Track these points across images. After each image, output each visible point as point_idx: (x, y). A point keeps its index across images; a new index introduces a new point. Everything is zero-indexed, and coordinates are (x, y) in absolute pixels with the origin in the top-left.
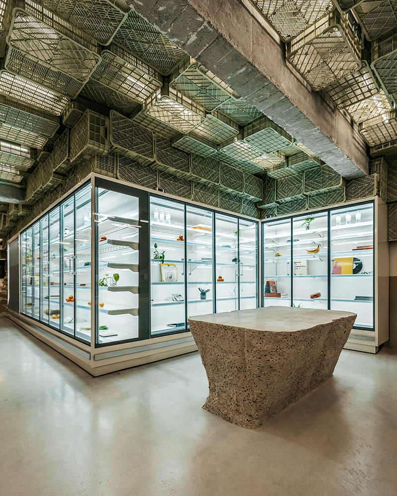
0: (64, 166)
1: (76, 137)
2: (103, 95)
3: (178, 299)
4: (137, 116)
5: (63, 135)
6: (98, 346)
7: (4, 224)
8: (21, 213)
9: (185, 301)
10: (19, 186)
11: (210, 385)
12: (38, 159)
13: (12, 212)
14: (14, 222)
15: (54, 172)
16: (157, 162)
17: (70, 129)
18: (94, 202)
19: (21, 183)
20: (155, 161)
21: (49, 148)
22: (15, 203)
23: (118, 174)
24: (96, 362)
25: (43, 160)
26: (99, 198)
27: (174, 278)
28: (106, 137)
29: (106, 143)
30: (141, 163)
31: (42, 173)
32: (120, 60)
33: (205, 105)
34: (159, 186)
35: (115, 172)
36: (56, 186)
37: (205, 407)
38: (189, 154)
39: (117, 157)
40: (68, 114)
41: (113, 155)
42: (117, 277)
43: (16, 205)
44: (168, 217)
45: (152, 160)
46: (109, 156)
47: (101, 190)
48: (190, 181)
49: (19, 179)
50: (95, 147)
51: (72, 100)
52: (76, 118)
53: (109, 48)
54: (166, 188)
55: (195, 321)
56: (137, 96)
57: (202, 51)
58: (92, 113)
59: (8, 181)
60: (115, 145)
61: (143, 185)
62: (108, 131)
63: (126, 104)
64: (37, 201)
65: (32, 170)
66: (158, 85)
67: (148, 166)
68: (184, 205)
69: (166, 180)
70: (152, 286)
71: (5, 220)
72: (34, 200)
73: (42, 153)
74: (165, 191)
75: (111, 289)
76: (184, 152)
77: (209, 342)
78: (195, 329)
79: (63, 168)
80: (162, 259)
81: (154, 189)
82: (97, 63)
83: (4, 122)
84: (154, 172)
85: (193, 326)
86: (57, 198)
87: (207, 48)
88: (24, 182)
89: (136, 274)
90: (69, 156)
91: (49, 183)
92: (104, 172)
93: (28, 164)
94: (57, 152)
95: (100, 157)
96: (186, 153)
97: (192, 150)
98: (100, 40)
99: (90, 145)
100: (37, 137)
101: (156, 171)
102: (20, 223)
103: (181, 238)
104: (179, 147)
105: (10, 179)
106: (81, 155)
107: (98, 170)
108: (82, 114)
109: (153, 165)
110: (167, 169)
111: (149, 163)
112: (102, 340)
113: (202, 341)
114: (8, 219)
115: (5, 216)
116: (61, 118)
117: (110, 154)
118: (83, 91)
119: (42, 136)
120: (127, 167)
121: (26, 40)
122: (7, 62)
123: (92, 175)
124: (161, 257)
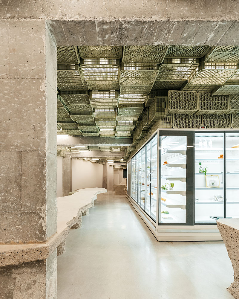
0: (146, 126)
1: (150, 112)
2: (164, 85)
3: (218, 200)
4: (184, 88)
5: (146, 111)
6: (160, 224)
7: (126, 154)
8: (131, 150)
9: (224, 202)
10: (130, 138)
11: (235, 274)
12: (136, 125)
13: (128, 149)
14: (129, 153)
15: (143, 130)
16: (200, 110)
17: (149, 108)
18: (159, 144)
19: (131, 136)
20: (198, 110)
21: (140, 119)
22: (129, 146)
23: (173, 125)
24: (159, 233)
25: (139, 124)
26: (162, 141)
27: (217, 184)
28: (165, 107)
29: (165, 111)
30: (189, 114)
31: (138, 131)
32: (171, 65)
33: (236, 60)
34: (202, 125)
35: (171, 125)
36: (144, 136)
37: (229, 290)
38: (227, 96)
39: (172, 116)
40: (147, 101)
41: (170, 115)
42: (172, 185)
43: (130, 146)
44: (211, 143)
45: (196, 110)
46: (168, 116)
47: (163, 137)
48: (229, 115)
49: (130, 135)
50: (159, 115)
51: (148, 94)
52: (151, 102)
53: (163, 63)
54: (208, 125)
55: (221, 224)
56: (183, 77)
57: (221, 38)
58: (158, 97)
59: (126, 137)
60: (170, 110)
61: (190, 127)
62: (166, 103)
63: (178, 83)
64: (137, 144)
65: (134, 130)
66: (196, 65)
67: (194, 114)
68: (223, 133)
69: (208, 119)
70: (196, 191)
71: (126, 153)
72: (136, 143)
73: (138, 122)
74: (206, 127)
75: (168, 193)
76: (224, 96)
77: (232, 242)
78: (221, 230)
79: (146, 128)
80: (205, 172)
81: (198, 128)
82: (157, 74)
83: (122, 114)
84: (198, 117)
85: (220, 227)
86: (144, 142)
87: (224, 35)
88: (132, 135)
89: (185, 183)
90: (148, 122)
91: (140, 136)
92: (165, 126)
93: (133, 128)
94: (144, 120)
95: (162, 118)
96: (225, 96)
97: (230, 92)
98: (158, 62)
99: (157, 115)
100: (135, 116)
101: (200, 116)
102: (132, 153)
103: (221, 157)
104: (218, 94)
105: (126, 135)
106: (153, 120)
107: (161, 126)
108: (153, 99)
109: (197, 113)
110: (208, 112)
111: (194, 113)
112: (163, 221)
113: (227, 240)
114: (127, 152)
115: (126, 151)
116: (144, 104)
117: (168, 115)
118: (153, 88)
119: (137, 115)
120: (179, 119)
121: (126, 80)
122: (121, 91)
123: (158, 130)
124: (204, 172)
